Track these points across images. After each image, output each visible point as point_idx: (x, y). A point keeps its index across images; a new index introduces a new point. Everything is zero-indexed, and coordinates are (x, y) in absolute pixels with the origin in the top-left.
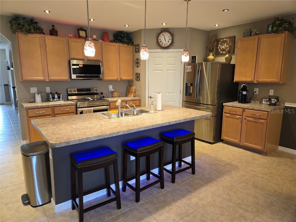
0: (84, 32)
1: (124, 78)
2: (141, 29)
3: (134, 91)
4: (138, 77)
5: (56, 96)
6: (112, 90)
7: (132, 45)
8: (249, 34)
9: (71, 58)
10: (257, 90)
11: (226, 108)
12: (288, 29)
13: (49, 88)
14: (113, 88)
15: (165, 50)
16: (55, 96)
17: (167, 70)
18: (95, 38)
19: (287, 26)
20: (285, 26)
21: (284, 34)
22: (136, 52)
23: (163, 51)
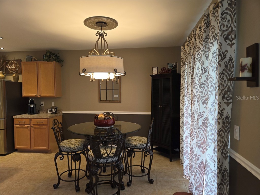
8: (30, 59)
10: (43, 103)
11: (16, 120)
12: (55, 59)
19: (54, 57)
20: (53, 58)
21: (53, 63)
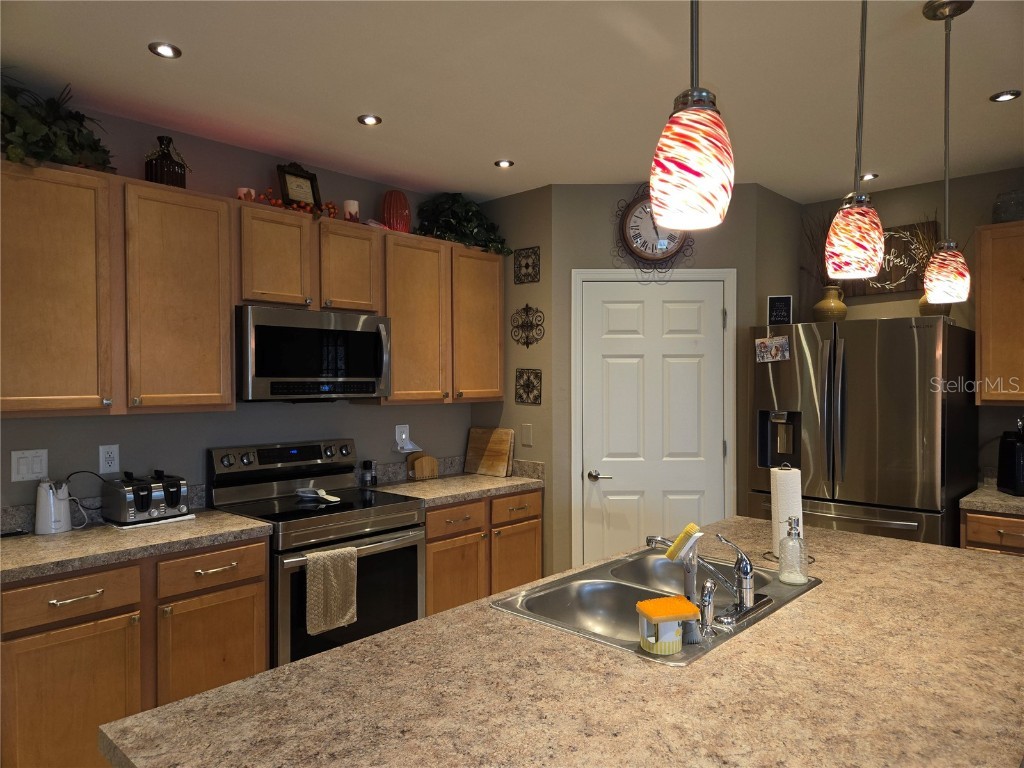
0: (306, 185)
1: (470, 391)
2: (549, 187)
3: (506, 447)
4: (529, 386)
5: (158, 493)
6: (409, 447)
7: (499, 252)
9: (245, 296)
13: (115, 449)
14: (412, 438)
15: (654, 274)
16: (150, 491)
17: (664, 356)
18: (353, 213)
22: (519, 280)
23: (646, 276)
